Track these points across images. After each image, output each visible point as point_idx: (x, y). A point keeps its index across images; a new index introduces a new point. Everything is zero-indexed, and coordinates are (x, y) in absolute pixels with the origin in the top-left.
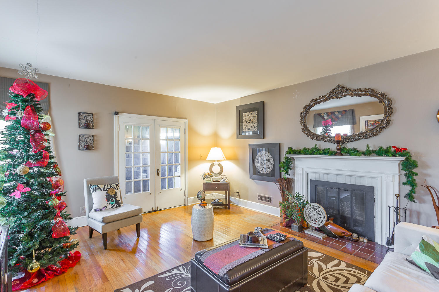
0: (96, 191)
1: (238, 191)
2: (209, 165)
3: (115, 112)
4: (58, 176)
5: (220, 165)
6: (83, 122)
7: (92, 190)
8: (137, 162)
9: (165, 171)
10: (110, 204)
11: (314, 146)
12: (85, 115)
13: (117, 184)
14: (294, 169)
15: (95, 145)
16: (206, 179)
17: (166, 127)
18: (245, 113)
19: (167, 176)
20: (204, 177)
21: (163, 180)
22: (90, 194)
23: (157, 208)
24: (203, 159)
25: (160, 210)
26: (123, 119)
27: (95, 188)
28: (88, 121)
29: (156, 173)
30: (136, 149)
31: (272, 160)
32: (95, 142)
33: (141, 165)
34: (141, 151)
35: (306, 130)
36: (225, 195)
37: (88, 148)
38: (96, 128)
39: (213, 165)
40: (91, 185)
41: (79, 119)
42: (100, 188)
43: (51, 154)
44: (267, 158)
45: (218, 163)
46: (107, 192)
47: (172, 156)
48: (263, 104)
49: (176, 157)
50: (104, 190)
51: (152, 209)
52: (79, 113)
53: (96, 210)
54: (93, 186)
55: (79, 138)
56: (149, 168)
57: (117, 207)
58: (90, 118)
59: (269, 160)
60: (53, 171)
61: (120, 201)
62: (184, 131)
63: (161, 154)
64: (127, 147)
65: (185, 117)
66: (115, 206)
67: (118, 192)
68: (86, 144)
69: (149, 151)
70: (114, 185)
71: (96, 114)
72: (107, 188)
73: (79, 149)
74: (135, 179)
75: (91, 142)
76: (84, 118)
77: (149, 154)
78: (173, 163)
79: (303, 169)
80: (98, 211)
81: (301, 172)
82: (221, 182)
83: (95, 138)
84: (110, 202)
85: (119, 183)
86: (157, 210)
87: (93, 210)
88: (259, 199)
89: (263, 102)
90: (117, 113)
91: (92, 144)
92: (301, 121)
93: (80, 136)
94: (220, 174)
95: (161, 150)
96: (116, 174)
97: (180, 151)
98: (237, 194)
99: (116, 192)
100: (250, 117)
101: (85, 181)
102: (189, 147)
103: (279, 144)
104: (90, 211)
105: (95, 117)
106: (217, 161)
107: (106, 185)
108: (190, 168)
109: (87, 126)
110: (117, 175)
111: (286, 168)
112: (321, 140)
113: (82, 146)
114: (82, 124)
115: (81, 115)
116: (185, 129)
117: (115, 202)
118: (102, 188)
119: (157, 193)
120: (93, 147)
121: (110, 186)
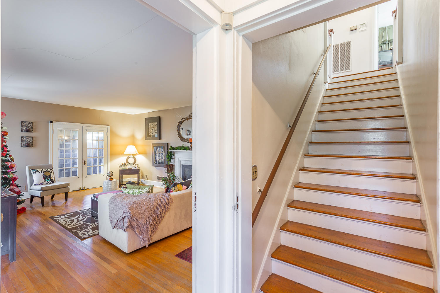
0: (35, 173)
1: (146, 175)
2: (126, 157)
3: (50, 121)
4: (12, 162)
5: (134, 158)
6: (25, 128)
7: (32, 173)
8: (68, 155)
9: (91, 162)
10: (46, 181)
11: (182, 145)
12: (26, 123)
13: (51, 169)
14: (175, 159)
15: (34, 144)
16: (123, 168)
17: (92, 131)
18: (150, 123)
19: (92, 165)
20: (122, 166)
21: (89, 168)
22: (31, 175)
23: (84, 188)
24: (121, 154)
25: (85, 189)
26: (57, 126)
27: (35, 171)
28: (28, 128)
29: (83, 163)
30: (67, 146)
31: (164, 153)
32: (34, 142)
33: (71, 157)
34: (71, 148)
35: (180, 135)
36: (137, 179)
37: (28, 145)
38: (35, 132)
39: (129, 158)
40: (32, 170)
41: (22, 126)
42: (38, 171)
43: (7, 149)
44: (162, 152)
45: (133, 156)
46: (43, 174)
47: (96, 151)
48: (160, 118)
49: (100, 152)
50: (41, 173)
51: (80, 188)
52: (21, 122)
53: (35, 185)
54: (34, 170)
55: (21, 139)
56: (78, 160)
57: (51, 183)
58: (30, 125)
59: (162, 154)
60: (9, 159)
61: (54, 180)
62: (107, 134)
63: (88, 150)
64: (60, 145)
65: (107, 124)
66: (50, 183)
67: (52, 174)
68: (27, 143)
69: (78, 148)
70: (49, 170)
71: (34, 122)
72: (44, 172)
73: (21, 146)
74: (66, 167)
75: (31, 142)
76: (26, 125)
77: (78, 150)
78: (98, 156)
79: (178, 159)
80: (37, 185)
81: (177, 160)
82: (132, 169)
83: (34, 139)
84: (46, 180)
85: (53, 169)
86: (84, 189)
87: (34, 185)
88: (158, 179)
89: (160, 117)
90: (51, 122)
91: (32, 143)
92: (177, 131)
93: (22, 137)
94: (134, 164)
95: (88, 147)
96: (50, 163)
97: (103, 148)
98: (146, 177)
99: (50, 174)
100: (153, 125)
101: (27, 167)
102: (111, 146)
103: (167, 143)
104: (31, 185)
105: (34, 124)
106: (132, 155)
107: (43, 170)
108: (111, 160)
109: (28, 131)
110: (52, 164)
111: (170, 158)
112: (186, 142)
113: (23, 144)
114: (24, 129)
115: (23, 123)
116: (107, 133)
117: (49, 180)
118: (40, 171)
119: (84, 177)
120: (32, 145)
121: (46, 170)
